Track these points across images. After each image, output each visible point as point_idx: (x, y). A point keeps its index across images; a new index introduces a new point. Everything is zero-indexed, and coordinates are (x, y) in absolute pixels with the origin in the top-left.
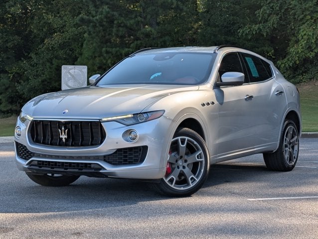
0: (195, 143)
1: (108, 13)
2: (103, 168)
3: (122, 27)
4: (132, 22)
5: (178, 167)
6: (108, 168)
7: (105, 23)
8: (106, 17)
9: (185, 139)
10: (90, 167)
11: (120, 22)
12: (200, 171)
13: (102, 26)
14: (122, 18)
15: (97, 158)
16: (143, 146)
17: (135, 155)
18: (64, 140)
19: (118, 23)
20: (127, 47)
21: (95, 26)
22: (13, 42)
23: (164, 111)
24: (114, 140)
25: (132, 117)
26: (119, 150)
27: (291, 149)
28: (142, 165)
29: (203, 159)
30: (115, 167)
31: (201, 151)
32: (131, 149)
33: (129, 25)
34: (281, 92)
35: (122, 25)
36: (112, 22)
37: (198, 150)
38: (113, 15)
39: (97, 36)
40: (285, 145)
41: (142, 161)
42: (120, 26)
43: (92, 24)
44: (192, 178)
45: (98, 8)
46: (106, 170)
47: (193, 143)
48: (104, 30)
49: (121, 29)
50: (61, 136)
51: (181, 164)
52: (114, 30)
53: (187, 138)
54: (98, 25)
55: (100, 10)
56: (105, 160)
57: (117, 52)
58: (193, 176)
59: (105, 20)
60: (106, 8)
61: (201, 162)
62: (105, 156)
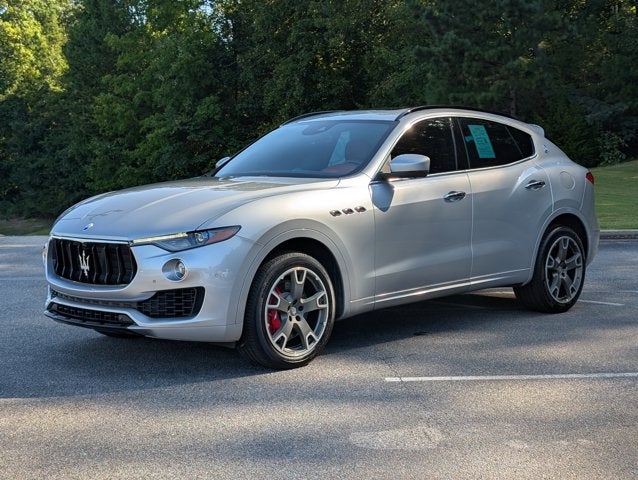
0: (318, 278)
1: (455, 40)
2: (132, 323)
3: (477, 61)
4: (492, 52)
5: (291, 320)
6: (141, 322)
7: (450, 57)
8: (453, 48)
9: (302, 272)
10: (117, 319)
11: (473, 53)
12: (322, 324)
13: (448, 60)
14: (477, 48)
15: (128, 305)
16: (197, 288)
17: (186, 301)
18: (86, 273)
19: (470, 55)
20: (485, 91)
21: (437, 62)
22: (338, 87)
23: (240, 227)
24: (151, 275)
25: (184, 238)
26: (160, 293)
27: (566, 275)
28: (196, 319)
29: (327, 306)
30: (151, 321)
31: (325, 292)
32: (178, 292)
33: (486, 57)
34: (541, 184)
35: (477, 58)
36: (462, 54)
37: (320, 289)
38: (463, 44)
39: (443, 75)
40: (549, 269)
41: (196, 311)
42: (474, 59)
43: (433, 58)
44: (310, 337)
45: (443, 34)
46: (136, 325)
47: (314, 278)
48: (451, 67)
49: (475, 64)
50: (82, 267)
51: (294, 313)
52: (464, 65)
53: (306, 270)
54: (441, 60)
55: (445, 37)
56: (140, 310)
57: (469, 98)
58: (311, 333)
59: (451, 52)
60: (451, 34)
61: (323, 310)
62: (139, 303)
